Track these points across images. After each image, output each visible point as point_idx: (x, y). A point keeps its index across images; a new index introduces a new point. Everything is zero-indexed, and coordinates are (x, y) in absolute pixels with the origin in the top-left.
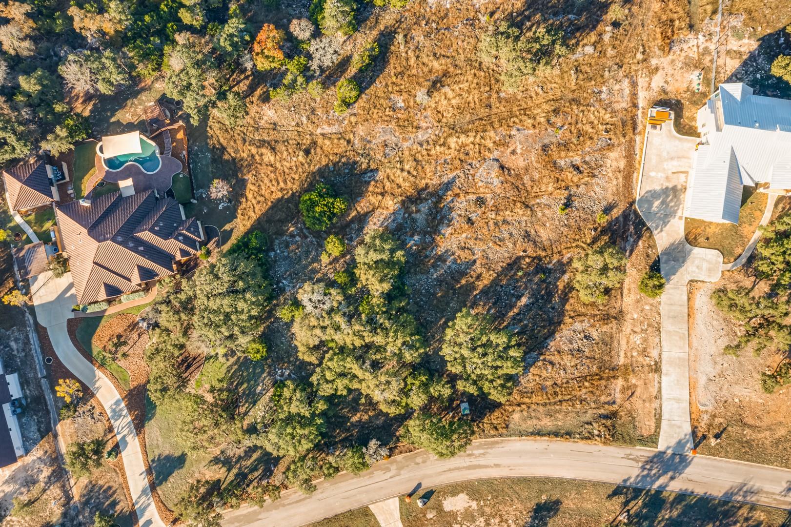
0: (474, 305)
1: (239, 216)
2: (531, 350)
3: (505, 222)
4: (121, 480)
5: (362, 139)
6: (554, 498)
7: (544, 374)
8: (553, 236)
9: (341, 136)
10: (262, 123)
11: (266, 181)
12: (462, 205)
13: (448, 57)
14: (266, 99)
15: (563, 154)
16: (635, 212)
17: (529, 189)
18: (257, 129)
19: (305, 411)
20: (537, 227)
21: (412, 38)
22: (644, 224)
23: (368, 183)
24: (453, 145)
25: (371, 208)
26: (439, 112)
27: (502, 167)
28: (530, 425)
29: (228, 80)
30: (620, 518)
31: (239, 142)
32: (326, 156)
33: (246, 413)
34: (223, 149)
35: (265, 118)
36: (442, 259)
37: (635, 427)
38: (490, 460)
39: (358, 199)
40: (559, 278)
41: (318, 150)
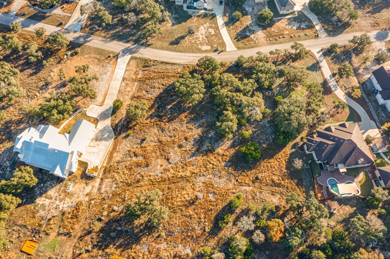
0: (189, 108)
1: (288, 154)
2: (170, 90)
3: (171, 137)
4: (331, 66)
5: (231, 181)
6: (171, 46)
7: (166, 82)
8: (152, 129)
9: (241, 184)
10: (279, 196)
11: (276, 167)
12: (189, 146)
13: (185, 216)
14: (277, 208)
15: (140, 162)
16: (115, 135)
17: (158, 149)
18: (281, 193)
19: (260, 75)
20: (158, 133)
21: (201, 229)
22: (113, 129)
23: (229, 161)
24: (189, 172)
25: (229, 150)
26: (193, 189)
27: (168, 160)
28: (175, 67)
29: (297, 222)
30: (150, 38)
31: (290, 187)
32: (248, 175)
33: (283, 81)
34: (297, 185)
35: (277, 198)
36: (200, 126)
37: (137, 62)
38: (191, 58)
39: (234, 155)
40: (153, 113)
41: (251, 179)
